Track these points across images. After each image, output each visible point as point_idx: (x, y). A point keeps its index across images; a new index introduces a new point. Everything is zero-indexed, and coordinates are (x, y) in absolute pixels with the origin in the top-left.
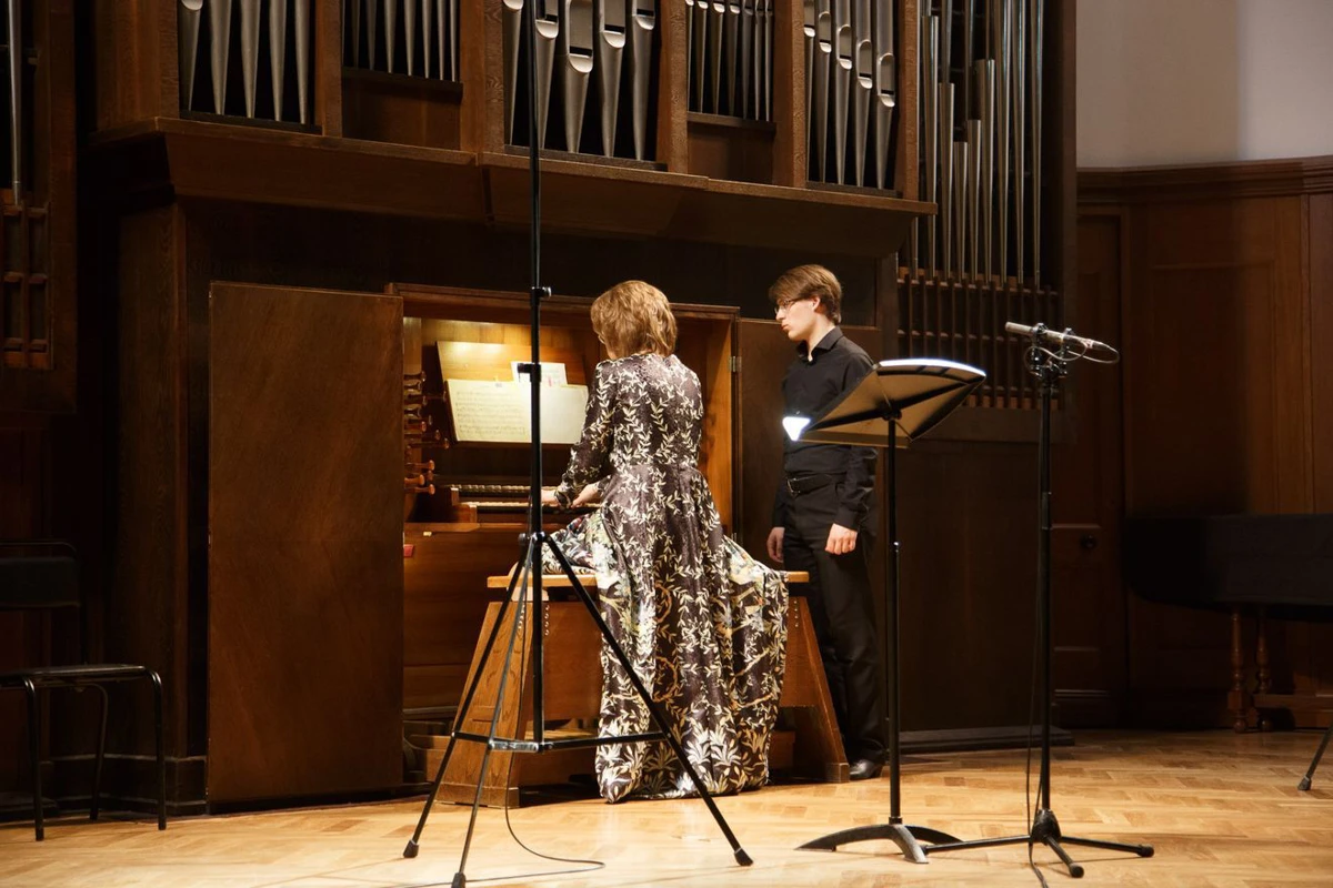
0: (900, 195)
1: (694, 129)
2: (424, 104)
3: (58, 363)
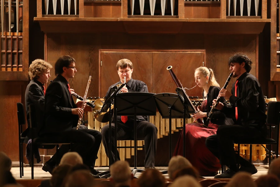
0: (261, 18)
1: (186, 5)
2: (111, 7)
3: (24, 70)
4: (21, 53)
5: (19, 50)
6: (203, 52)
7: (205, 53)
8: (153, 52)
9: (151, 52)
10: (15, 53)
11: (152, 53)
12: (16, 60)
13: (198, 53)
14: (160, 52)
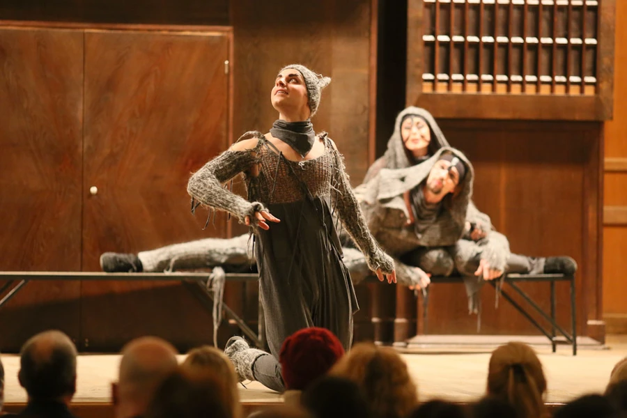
6: (225, 34)
7: (231, 36)
8: (86, 31)
9: (81, 31)
11: (84, 34)
13: (213, 37)
14: (104, 31)
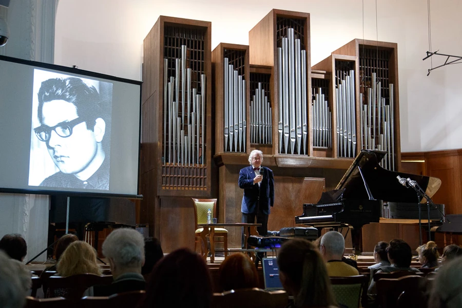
2: (266, 148)
3: (208, 190)
4: (206, 178)
5: (204, 176)
6: (323, 180)
8: (293, 179)
10: (202, 178)
12: (202, 183)
